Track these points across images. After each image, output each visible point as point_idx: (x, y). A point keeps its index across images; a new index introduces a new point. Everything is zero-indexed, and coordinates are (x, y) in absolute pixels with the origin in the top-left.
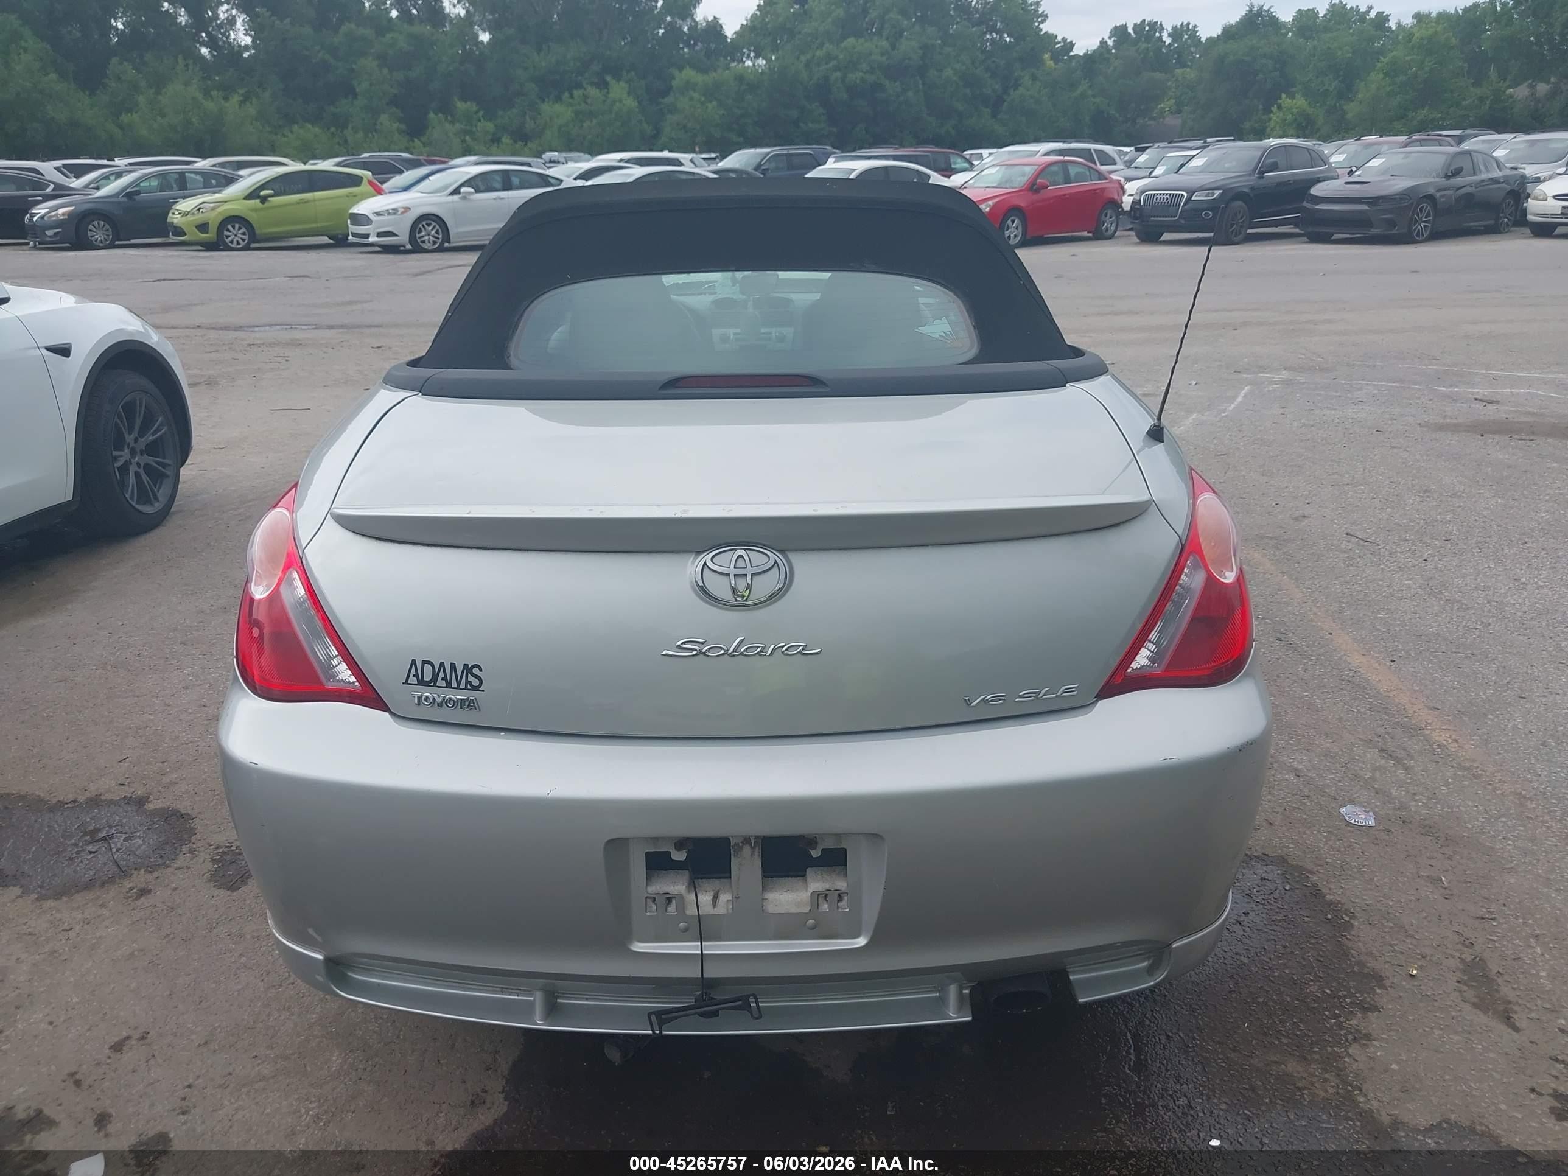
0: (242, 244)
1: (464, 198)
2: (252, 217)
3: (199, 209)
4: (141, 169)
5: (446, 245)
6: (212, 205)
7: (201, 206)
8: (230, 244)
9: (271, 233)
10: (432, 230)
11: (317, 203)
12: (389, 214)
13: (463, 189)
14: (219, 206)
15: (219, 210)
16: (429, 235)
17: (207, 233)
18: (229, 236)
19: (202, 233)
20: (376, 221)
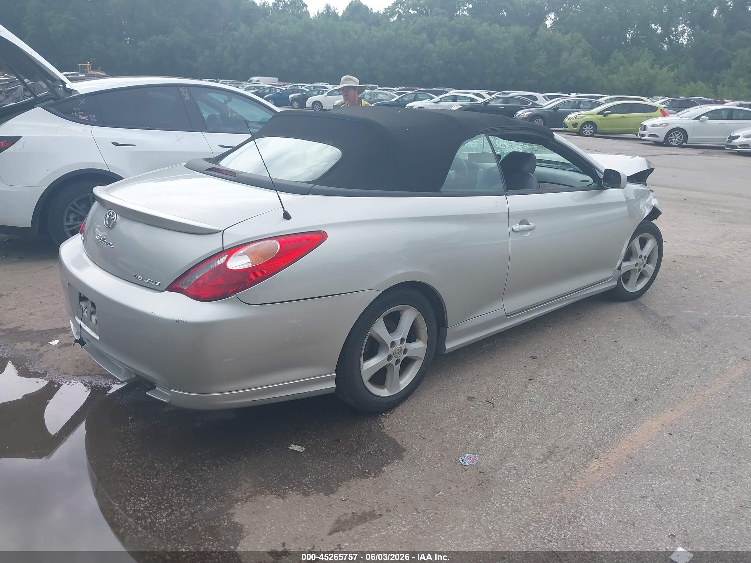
0: (590, 134)
1: (702, 121)
2: (598, 123)
3: (576, 117)
4: (564, 99)
5: (684, 144)
6: (582, 116)
7: (577, 116)
8: (584, 134)
9: (603, 130)
10: (678, 136)
11: (630, 118)
12: (658, 126)
13: (702, 117)
14: (584, 117)
15: (584, 118)
16: (676, 138)
17: (576, 128)
18: (585, 130)
19: (574, 127)
20: (650, 129)
